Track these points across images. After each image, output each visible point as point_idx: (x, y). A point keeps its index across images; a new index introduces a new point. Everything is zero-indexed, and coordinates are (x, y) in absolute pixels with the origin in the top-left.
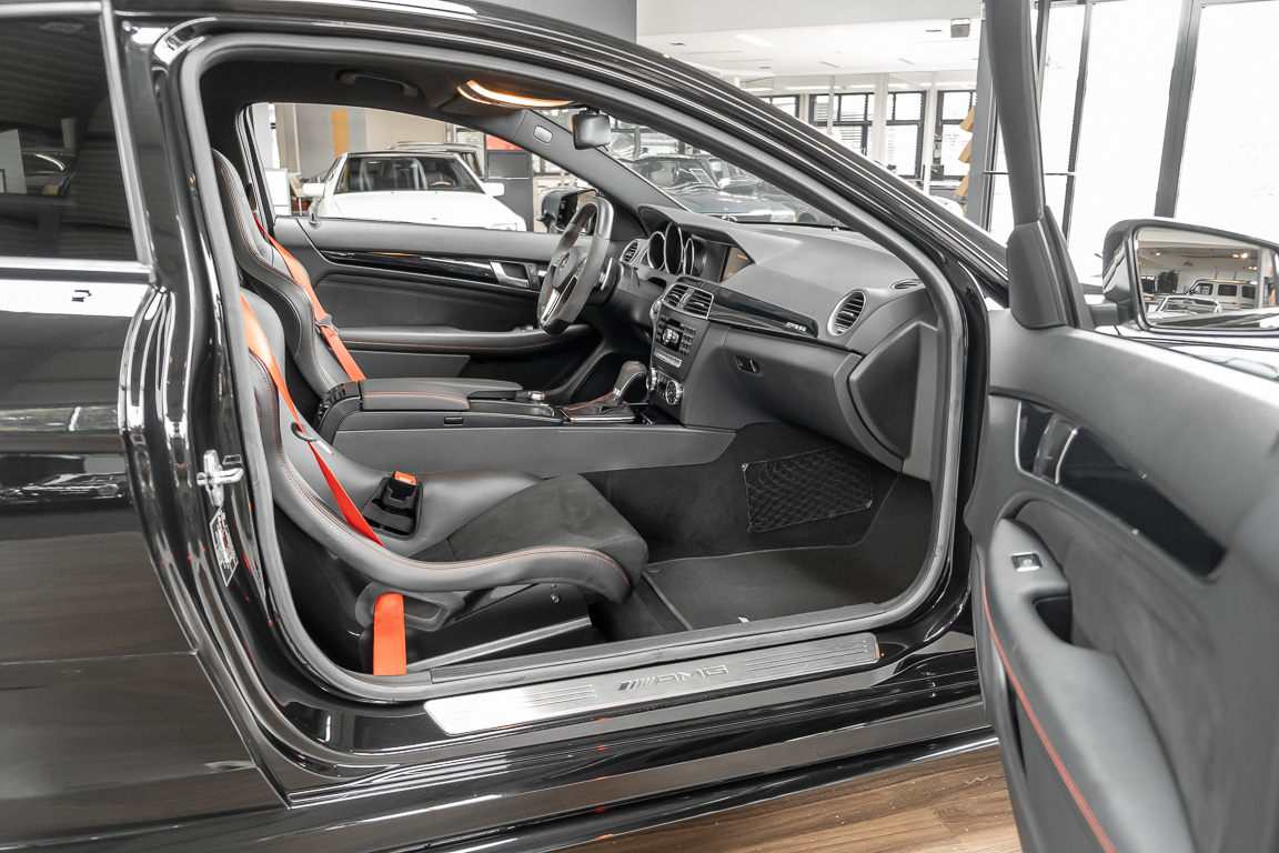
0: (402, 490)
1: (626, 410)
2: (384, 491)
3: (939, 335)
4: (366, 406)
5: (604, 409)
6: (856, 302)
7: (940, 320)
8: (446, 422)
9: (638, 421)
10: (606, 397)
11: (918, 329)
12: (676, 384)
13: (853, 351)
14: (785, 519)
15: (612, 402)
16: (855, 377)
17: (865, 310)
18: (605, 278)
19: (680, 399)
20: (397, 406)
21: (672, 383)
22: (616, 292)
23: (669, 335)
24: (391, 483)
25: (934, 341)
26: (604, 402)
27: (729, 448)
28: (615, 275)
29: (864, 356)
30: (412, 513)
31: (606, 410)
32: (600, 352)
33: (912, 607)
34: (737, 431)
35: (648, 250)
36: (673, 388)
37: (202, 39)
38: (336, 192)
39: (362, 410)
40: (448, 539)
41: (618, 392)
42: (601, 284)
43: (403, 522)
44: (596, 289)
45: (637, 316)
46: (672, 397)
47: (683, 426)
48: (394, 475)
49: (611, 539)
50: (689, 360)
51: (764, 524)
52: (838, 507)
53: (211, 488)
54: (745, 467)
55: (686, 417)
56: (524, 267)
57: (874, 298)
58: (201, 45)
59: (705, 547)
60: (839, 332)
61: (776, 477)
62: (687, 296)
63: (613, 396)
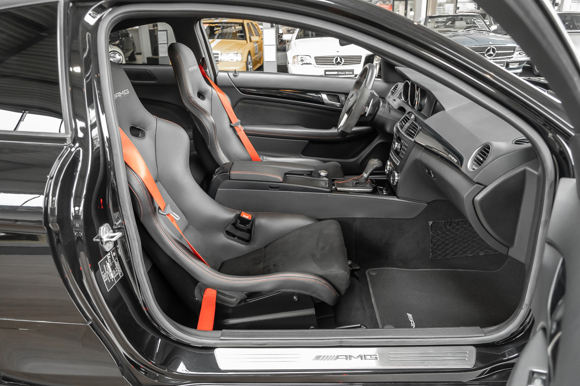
0: (245, 221)
1: (368, 185)
2: (236, 221)
3: (539, 177)
4: (231, 178)
5: (356, 183)
6: (485, 150)
7: (540, 168)
8: (271, 187)
9: (374, 192)
10: (359, 177)
11: (524, 172)
12: (396, 174)
13: (477, 183)
14: (452, 254)
15: (362, 180)
16: (479, 198)
17: (490, 158)
18: (368, 110)
19: (397, 182)
20: (246, 178)
21: (394, 173)
22: (377, 116)
23: (396, 146)
24: (239, 217)
25: (535, 180)
26: (358, 180)
27: (423, 212)
28: (376, 106)
29: (485, 187)
30: (249, 231)
31: (357, 184)
32: (377, 141)
33: (503, 336)
34: (428, 203)
35: (402, 91)
36: (394, 177)
37: (110, 9)
38: (297, 38)
39: (230, 179)
40: (265, 247)
41: (365, 175)
42: (366, 113)
43: (245, 235)
44: (363, 115)
45: (388, 129)
46: (394, 180)
47: (398, 198)
48: (240, 215)
49: (329, 270)
50: (403, 161)
51: (439, 255)
52: (486, 250)
53: (102, 243)
54: (430, 223)
55: (399, 193)
56: (338, 96)
57: (498, 150)
58: (110, 13)
59: (405, 263)
60: (474, 169)
61: (448, 230)
62: (408, 124)
63: (362, 177)
